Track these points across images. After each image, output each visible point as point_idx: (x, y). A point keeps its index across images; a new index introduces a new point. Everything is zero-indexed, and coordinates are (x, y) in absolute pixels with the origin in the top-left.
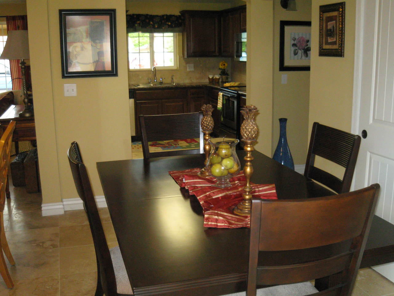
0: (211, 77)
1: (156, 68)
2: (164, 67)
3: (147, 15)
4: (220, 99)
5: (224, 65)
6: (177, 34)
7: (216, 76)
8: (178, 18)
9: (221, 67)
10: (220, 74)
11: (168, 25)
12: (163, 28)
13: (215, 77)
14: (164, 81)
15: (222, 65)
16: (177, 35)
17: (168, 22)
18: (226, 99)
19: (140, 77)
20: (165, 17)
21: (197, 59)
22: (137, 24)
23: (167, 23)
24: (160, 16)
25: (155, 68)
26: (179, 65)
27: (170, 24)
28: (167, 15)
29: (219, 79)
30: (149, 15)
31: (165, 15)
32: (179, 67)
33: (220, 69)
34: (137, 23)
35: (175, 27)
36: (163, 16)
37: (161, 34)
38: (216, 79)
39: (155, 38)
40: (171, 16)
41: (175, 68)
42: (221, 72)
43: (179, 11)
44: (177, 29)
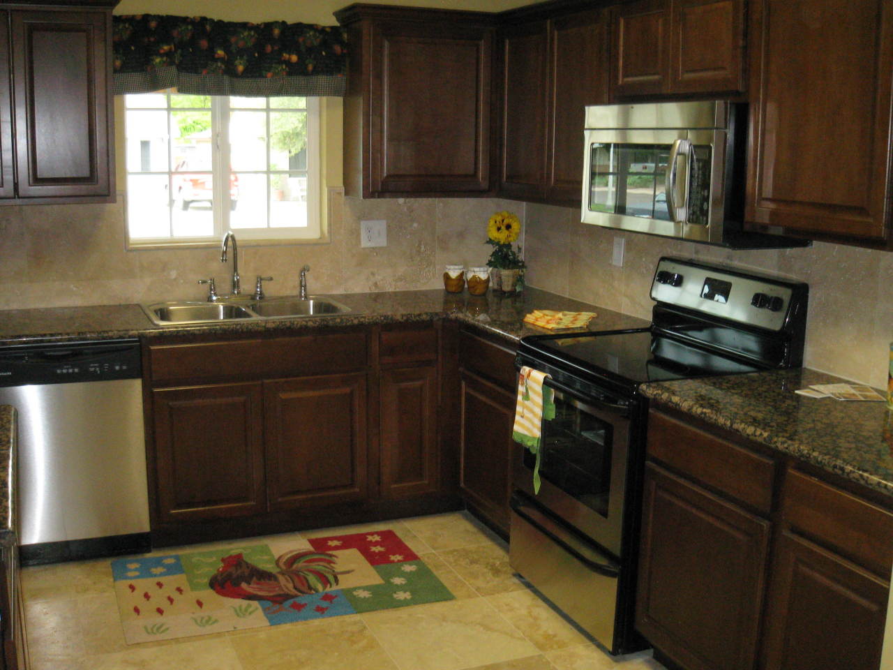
0: (454, 274)
1: (237, 238)
2: (269, 229)
3: (204, 20)
4: (526, 396)
5: (508, 227)
6: (324, 99)
7: (476, 269)
8: (329, 34)
9: (494, 234)
10: (490, 264)
11: (288, 63)
12: (269, 75)
13: (470, 276)
14: (271, 290)
15: (499, 229)
16: (320, 107)
17: (290, 53)
18: (557, 400)
19: (174, 274)
20: (276, 32)
21: (401, 201)
22: (162, 55)
23: (286, 56)
24: (256, 28)
25: (233, 237)
26: (330, 225)
27: (294, 58)
28: (284, 23)
29: (488, 281)
30: (212, 21)
31: (277, 22)
32: (330, 232)
33: (490, 241)
34: (162, 51)
35: (316, 72)
36: (269, 26)
37: (259, 102)
38: (475, 281)
39: (234, 116)
40: (300, 28)
41: (314, 235)
42: (494, 254)
43: (332, 11)
44: (322, 80)
